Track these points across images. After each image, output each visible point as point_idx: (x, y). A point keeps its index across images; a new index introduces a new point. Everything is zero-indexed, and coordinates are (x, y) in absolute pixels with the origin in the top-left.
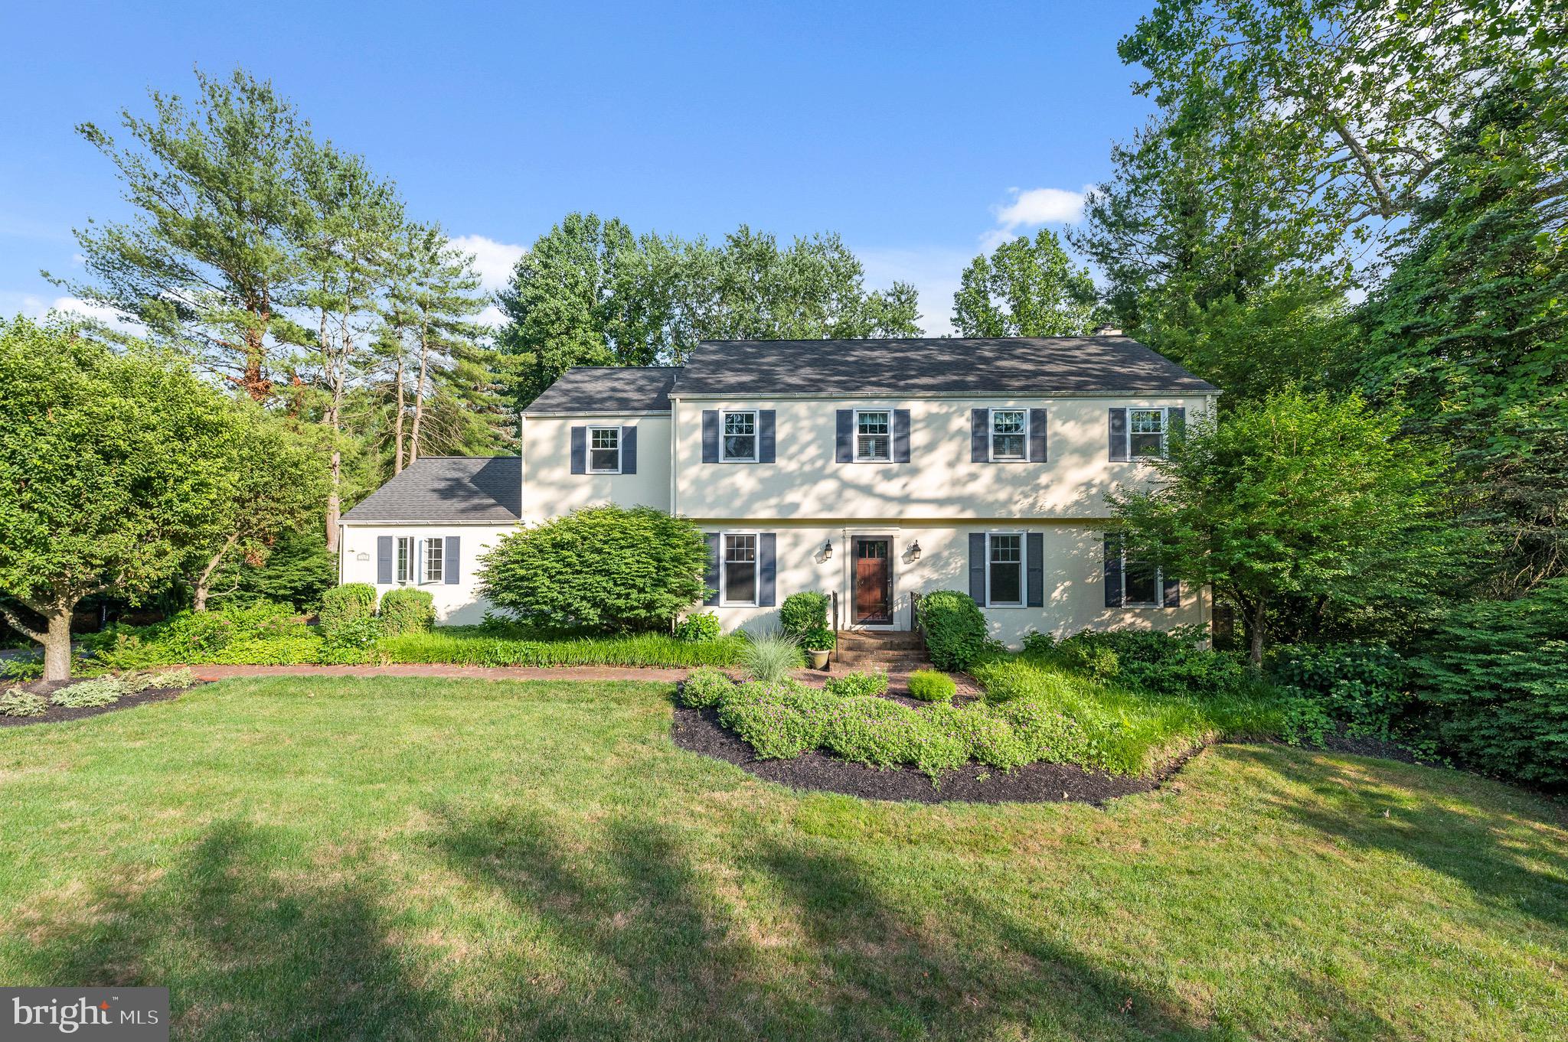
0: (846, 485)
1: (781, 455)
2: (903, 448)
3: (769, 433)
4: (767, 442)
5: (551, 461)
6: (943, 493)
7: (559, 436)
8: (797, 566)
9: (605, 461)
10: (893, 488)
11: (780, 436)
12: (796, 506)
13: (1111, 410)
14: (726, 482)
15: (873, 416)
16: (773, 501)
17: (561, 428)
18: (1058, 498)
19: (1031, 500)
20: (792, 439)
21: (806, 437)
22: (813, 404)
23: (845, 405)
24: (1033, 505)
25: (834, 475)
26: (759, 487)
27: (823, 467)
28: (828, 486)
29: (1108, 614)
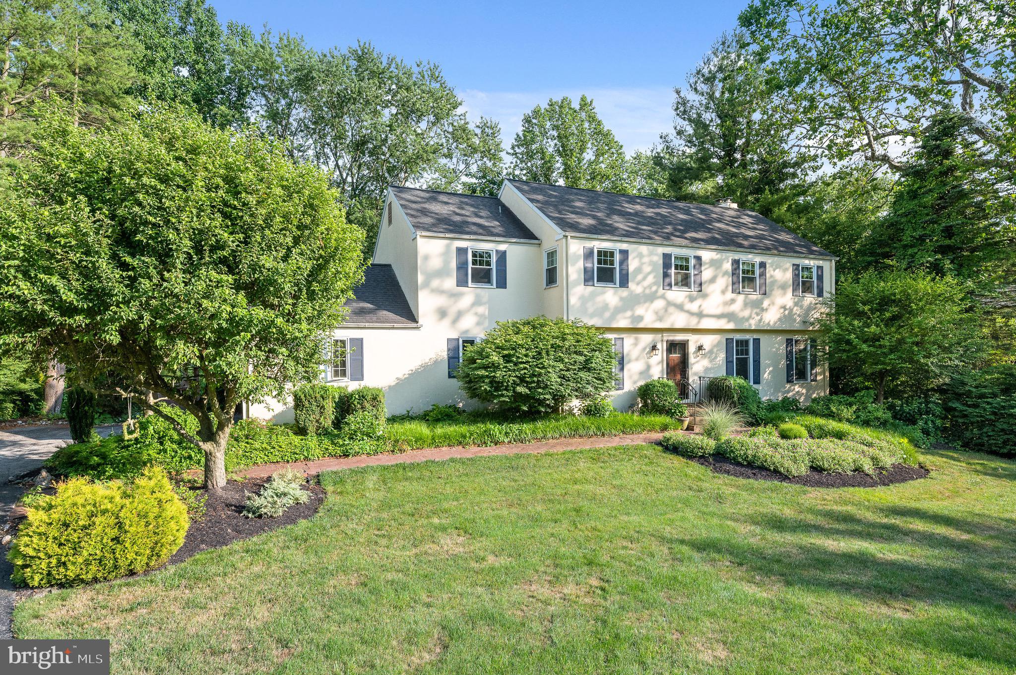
0: (669, 304)
1: (633, 281)
2: (698, 281)
3: (624, 267)
4: (624, 272)
5: (441, 273)
6: (718, 311)
7: (446, 253)
8: (637, 359)
9: (482, 277)
10: (694, 307)
11: (632, 268)
12: (641, 318)
13: (794, 265)
14: (599, 299)
15: (681, 258)
16: (629, 314)
17: (448, 246)
18: (771, 317)
19: (759, 317)
20: (639, 270)
21: (647, 269)
22: (651, 247)
23: (668, 250)
24: (760, 320)
25: (663, 297)
26: (620, 304)
27: (656, 291)
28: (659, 304)
29: (788, 386)
